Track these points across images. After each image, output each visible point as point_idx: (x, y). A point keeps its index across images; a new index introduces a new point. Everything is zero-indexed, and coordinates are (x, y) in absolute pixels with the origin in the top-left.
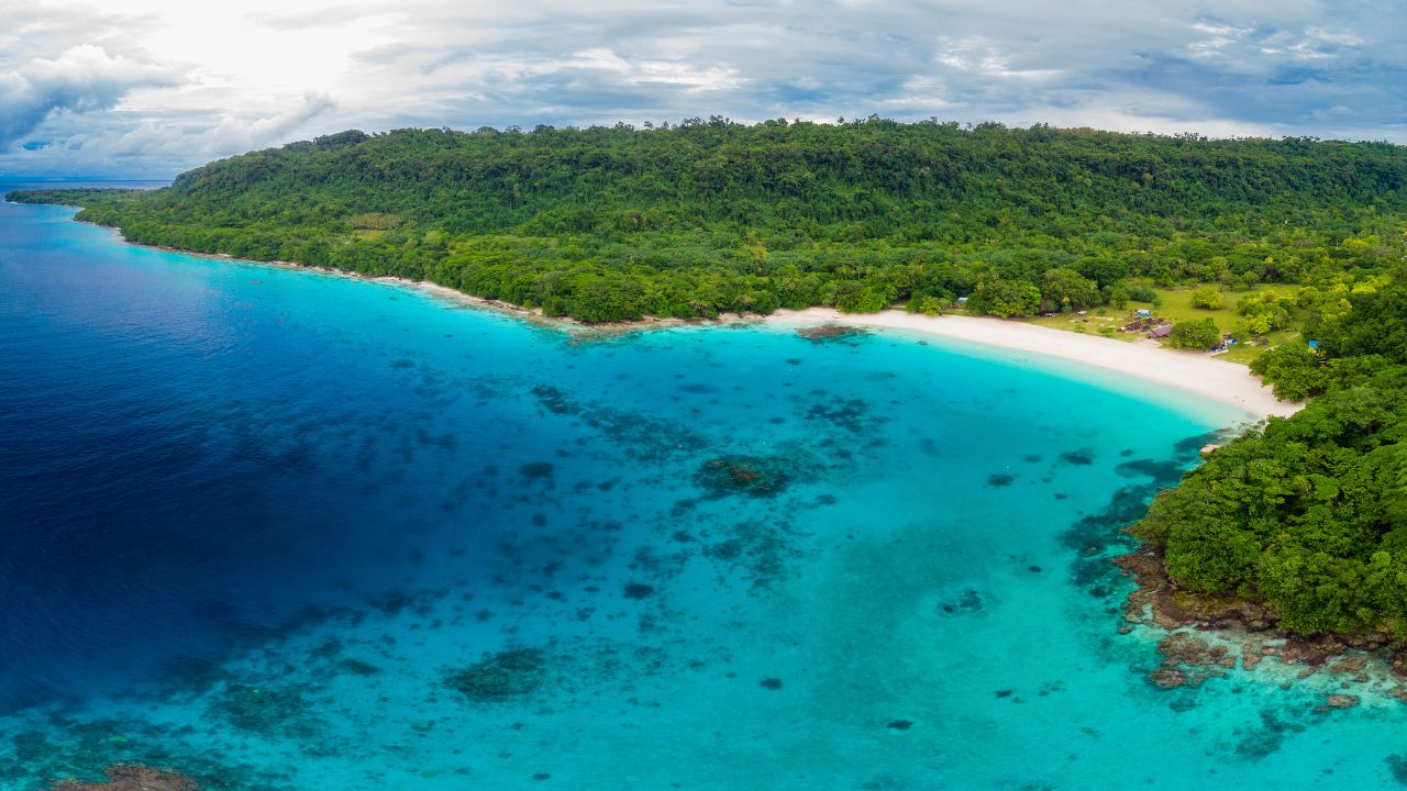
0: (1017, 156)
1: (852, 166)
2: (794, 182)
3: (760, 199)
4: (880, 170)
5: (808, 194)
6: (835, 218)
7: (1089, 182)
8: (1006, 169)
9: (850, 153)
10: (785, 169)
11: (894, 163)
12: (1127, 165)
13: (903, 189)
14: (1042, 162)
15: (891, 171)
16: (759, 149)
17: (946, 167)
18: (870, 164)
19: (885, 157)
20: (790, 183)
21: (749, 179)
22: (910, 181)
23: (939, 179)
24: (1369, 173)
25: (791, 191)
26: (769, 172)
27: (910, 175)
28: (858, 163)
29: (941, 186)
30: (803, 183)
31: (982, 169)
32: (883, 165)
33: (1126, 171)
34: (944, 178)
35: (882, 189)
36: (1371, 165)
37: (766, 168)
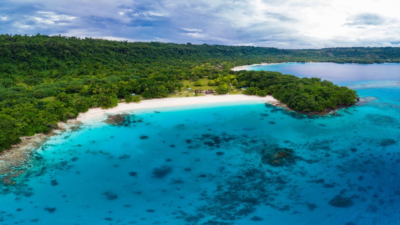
0: (91, 47)
1: (43, 50)
2: (25, 56)
3: (10, 63)
4: (53, 51)
5: (30, 60)
6: (42, 69)
7: (114, 54)
8: (90, 50)
9: (42, 45)
10: (19, 51)
11: (58, 49)
12: (121, 49)
13: (62, 58)
14: (99, 48)
15: (58, 52)
16: (8, 44)
17: (74, 50)
18: (50, 49)
19: (54, 47)
20: (23, 57)
21: (5, 55)
22: (65, 55)
23: (72, 54)
24: (176, 51)
25: (23, 59)
26: (13, 53)
27: (64, 53)
28: (45, 48)
29: (74, 56)
30: (28, 56)
31: (83, 51)
32: (54, 49)
33: (121, 51)
34: (74, 54)
35: (55, 58)
36: (176, 49)
37: (12, 51)
